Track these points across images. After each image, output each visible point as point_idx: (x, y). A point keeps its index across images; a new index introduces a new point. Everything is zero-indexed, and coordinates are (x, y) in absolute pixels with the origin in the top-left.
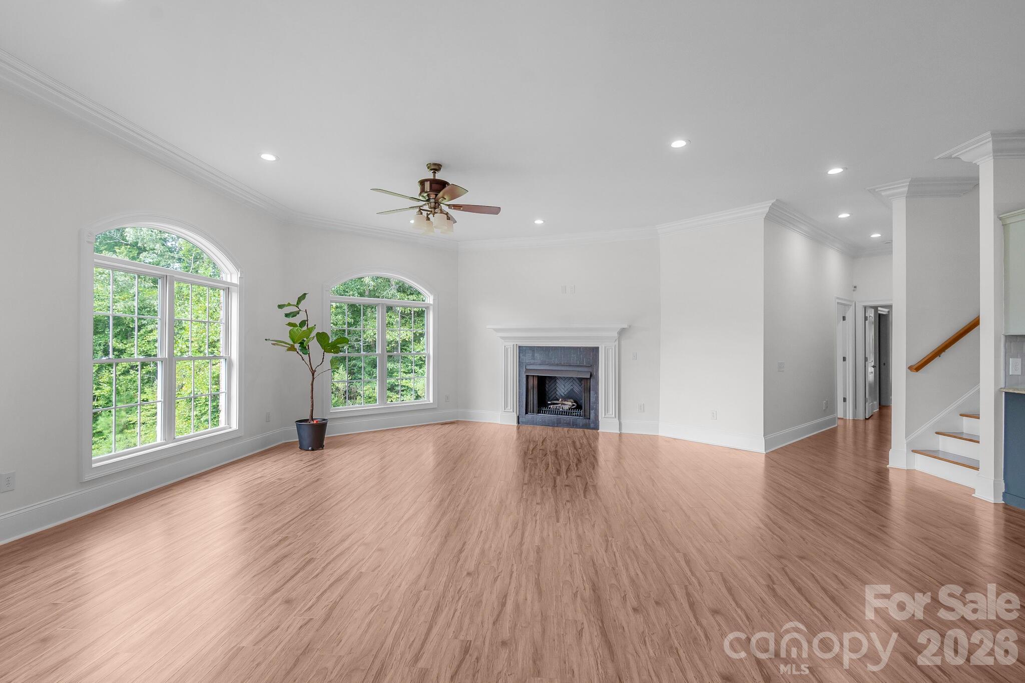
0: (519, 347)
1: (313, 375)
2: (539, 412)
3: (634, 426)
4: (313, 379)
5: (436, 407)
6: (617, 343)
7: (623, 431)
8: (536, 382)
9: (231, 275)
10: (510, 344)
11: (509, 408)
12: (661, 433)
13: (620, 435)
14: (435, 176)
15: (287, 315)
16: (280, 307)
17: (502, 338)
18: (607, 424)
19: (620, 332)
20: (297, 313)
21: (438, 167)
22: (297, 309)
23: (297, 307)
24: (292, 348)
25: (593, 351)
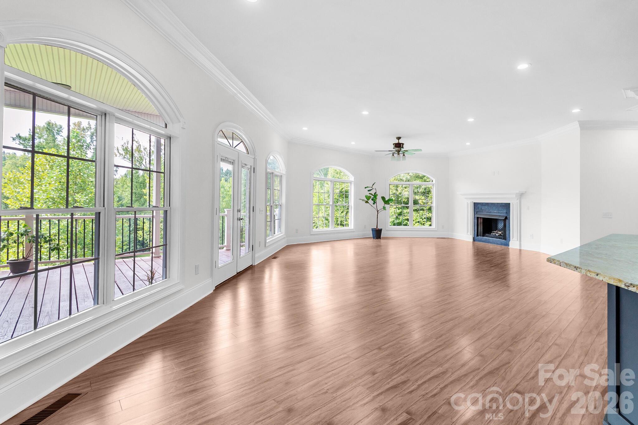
0: (474, 203)
1: (378, 212)
2: (483, 236)
3: (526, 247)
4: (378, 213)
5: (437, 230)
6: (518, 201)
7: (522, 248)
8: (482, 221)
9: (352, 178)
10: (469, 201)
11: (469, 233)
12: (542, 251)
13: (520, 250)
14: (399, 141)
15: (368, 191)
16: (365, 188)
17: (465, 198)
18: (514, 244)
19: (521, 195)
20: (372, 190)
21: (399, 138)
22: (372, 188)
23: (372, 187)
24: (367, 202)
25: (508, 205)
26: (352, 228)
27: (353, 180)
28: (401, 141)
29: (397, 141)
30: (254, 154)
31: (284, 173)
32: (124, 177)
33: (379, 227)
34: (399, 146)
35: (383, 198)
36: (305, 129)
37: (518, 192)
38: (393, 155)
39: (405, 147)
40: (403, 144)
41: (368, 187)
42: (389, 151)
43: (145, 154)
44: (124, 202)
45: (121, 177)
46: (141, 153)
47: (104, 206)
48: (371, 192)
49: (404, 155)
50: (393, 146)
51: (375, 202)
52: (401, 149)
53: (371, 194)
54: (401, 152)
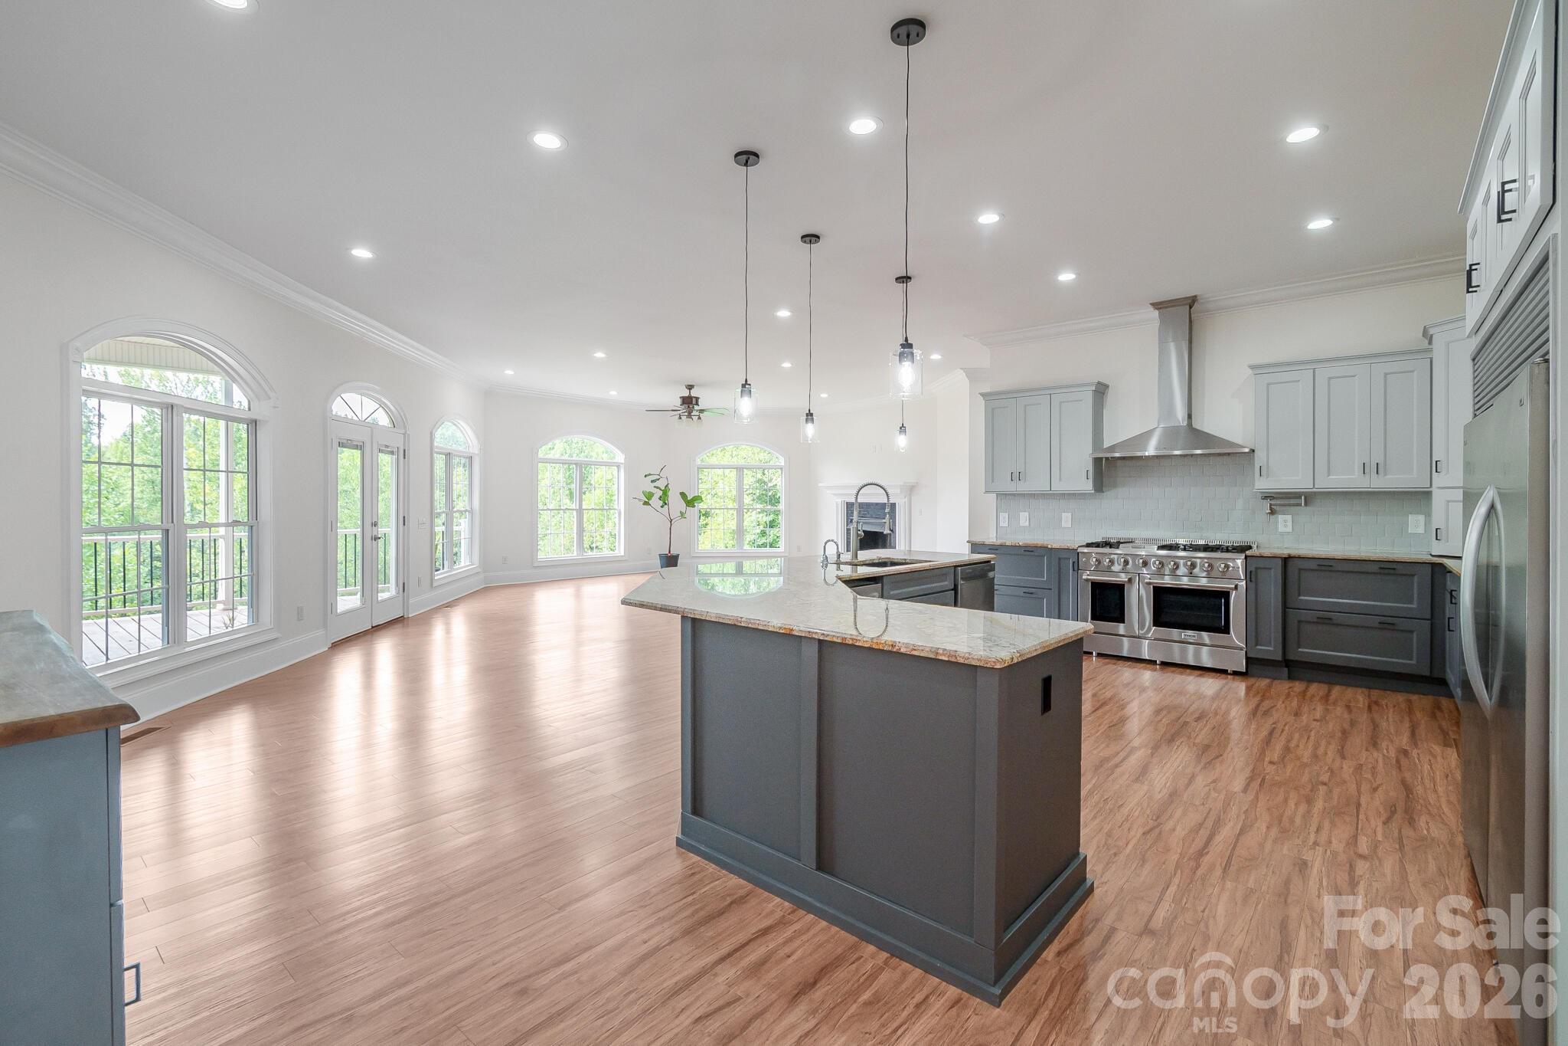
0: (847, 503)
1: (671, 523)
4: (671, 525)
6: (906, 499)
9: (620, 458)
10: (839, 501)
14: (690, 392)
15: (651, 481)
17: (832, 494)
19: (911, 490)
21: (690, 387)
22: (658, 477)
23: (659, 475)
24: (646, 503)
25: (891, 506)
26: (622, 554)
27: (623, 461)
28: (694, 393)
29: (686, 393)
30: (405, 427)
31: (477, 452)
32: (121, 442)
33: (674, 552)
34: (689, 402)
35: (683, 495)
36: (509, 372)
37: (902, 484)
38: (680, 418)
39: (702, 405)
40: (697, 399)
41: (650, 475)
42: (673, 410)
43: (176, 384)
44: (124, 503)
45: (113, 441)
46: (165, 383)
47: (172, 522)
48: (657, 484)
49: (699, 418)
50: (679, 401)
51: (666, 504)
52: (693, 407)
53: (657, 488)
54: (694, 413)
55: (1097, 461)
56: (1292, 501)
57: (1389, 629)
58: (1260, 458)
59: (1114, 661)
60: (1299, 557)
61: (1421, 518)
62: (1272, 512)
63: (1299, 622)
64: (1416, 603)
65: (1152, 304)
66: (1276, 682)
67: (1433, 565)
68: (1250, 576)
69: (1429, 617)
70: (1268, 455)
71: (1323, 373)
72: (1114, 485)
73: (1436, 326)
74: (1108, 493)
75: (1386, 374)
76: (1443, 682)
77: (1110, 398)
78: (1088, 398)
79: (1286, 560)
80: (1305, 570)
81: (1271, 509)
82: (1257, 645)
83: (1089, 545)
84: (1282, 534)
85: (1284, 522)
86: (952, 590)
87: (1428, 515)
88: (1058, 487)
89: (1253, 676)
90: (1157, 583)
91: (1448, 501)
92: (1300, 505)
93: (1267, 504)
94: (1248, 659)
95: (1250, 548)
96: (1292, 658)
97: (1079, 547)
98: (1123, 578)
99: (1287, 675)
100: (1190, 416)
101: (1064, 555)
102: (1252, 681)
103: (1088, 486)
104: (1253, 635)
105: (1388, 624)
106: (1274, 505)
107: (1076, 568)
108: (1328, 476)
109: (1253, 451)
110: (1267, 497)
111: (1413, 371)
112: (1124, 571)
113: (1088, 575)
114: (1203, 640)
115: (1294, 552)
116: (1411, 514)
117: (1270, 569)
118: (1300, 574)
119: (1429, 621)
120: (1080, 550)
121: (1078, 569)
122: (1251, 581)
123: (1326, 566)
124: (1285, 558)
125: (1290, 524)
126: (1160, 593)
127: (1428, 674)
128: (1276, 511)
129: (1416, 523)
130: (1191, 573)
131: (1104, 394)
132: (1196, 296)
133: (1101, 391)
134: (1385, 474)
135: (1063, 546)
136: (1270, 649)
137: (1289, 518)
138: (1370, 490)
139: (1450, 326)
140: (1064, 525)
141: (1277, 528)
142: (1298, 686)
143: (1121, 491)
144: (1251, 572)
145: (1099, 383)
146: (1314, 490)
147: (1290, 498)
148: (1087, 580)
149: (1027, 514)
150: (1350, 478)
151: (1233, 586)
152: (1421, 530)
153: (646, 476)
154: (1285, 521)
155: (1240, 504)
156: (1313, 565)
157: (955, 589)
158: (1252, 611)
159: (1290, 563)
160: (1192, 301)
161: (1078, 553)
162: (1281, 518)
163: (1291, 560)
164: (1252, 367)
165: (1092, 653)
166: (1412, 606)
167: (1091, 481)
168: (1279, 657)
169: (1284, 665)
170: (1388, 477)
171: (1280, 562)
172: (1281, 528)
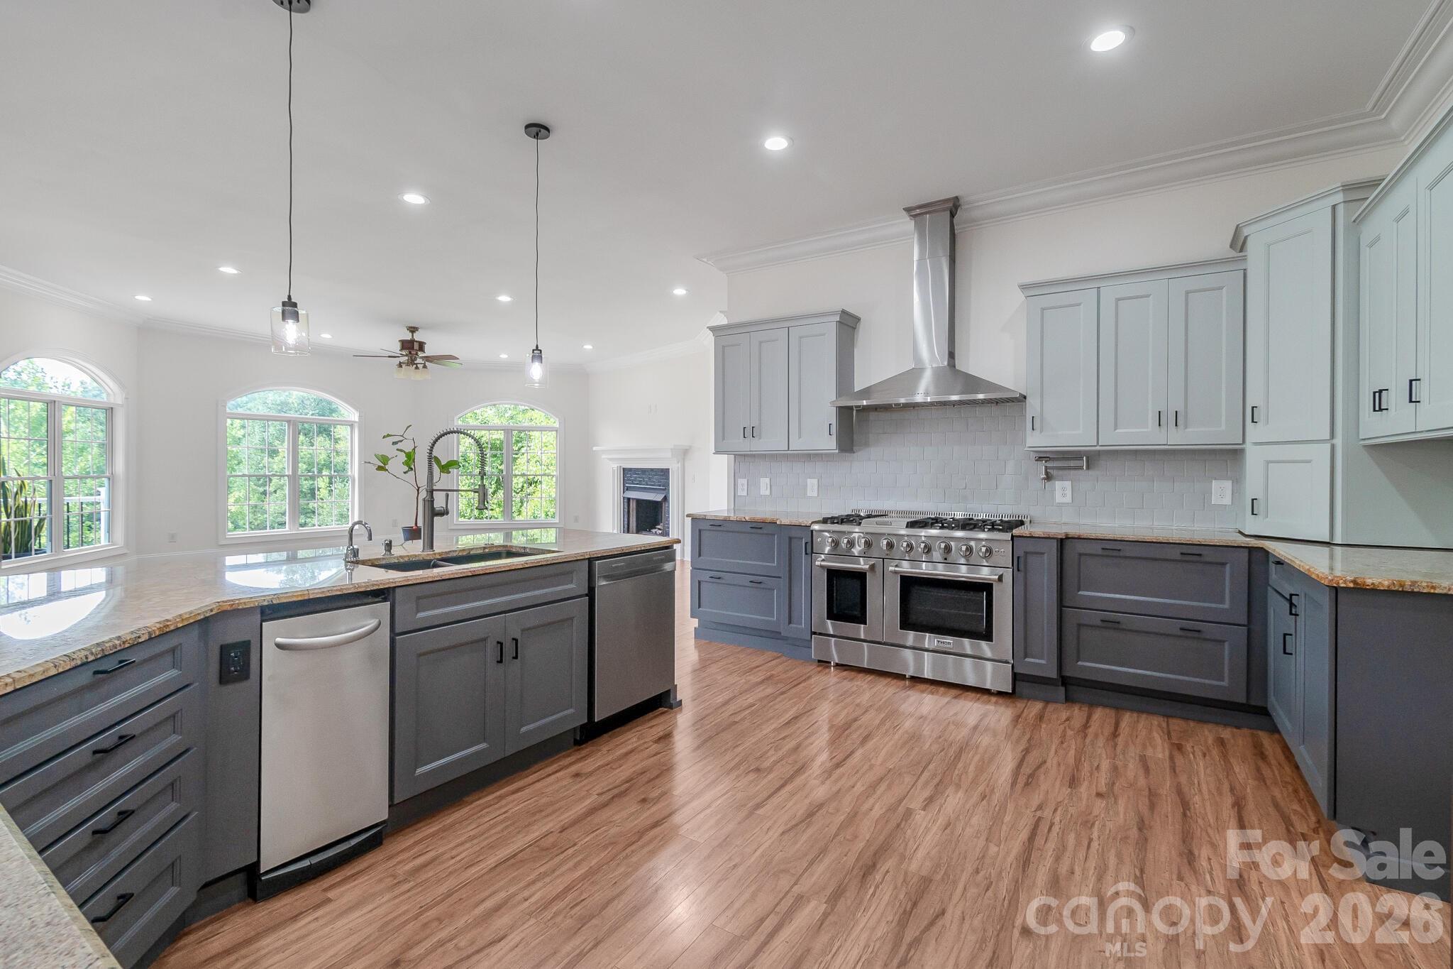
0: (623, 469)
1: (418, 490)
4: (418, 493)
6: (680, 464)
9: (354, 415)
10: (615, 466)
14: (412, 336)
15: (393, 443)
17: (609, 459)
19: (684, 453)
20: (401, 441)
21: (413, 330)
22: (401, 439)
23: (403, 436)
24: (380, 468)
25: (665, 472)
27: (357, 420)
28: (418, 337)
29: (408, 336)
34: (411, 348)
38: (401, 366)
39: (429, 351)
40: (422, 344)
41: (389, 435)
42: (389, 356)
48: (399, 446)
49: (425, 367)
50: (398, 346)
51: (412, 469)
52: (417, 354)
53: (401, 451)
54: (419, 361)
55: (844, 413)
56: (1072, 463)
57: (1194, 638)
58: (1033, 406)
59: (853, 674)
60: (1079, 538)
61: (1228, 485)
62: (1049, 477)
63: (1079, 625)
64: (1228, 602)
65: (908, 210)
66: (1051, 707)
67: (1251, 550)
68: (1019, 563)
69: (1244, 620)
70: (1042, 403)
71: (1110, 292)
72: (867, 444)
73: (1250, 223)
74: (859, 453)
75: (1187, 293)
76: (1263, 712)
77: (863, 336)
78: (830, 330)
79: (1063, 543)
80: (1086, 555)
81: (1047, 473)
82: (1026, 656)
83: (825, 521)
84: (1061, 505)
85: (1062, 490)
86: (587, 595)
87: (1238, 481)
88: (797, 445)
89: (1021, 697)
90: (904, 572)
91: (1268, 462)
92: (1081, 468)
93: (1041, 467)
94: (1015, 677)
95: (1022, 523)
96: (1068, 674)
97: (813, 523)
98: (863, 565)
99: (1064, 697)
100: (952, 355)
101: (794, 533)
102: (1020, 705)
103: (829, 443)
104: (1022, 644)
105: (1191, 631)
106: (1053, 468)
107: (809, 551)
108: (1115, 430)
109: (1025, 397)
110: (1042, 457)
111: (1221, 288)
112: (864, 555)
113: (823, 560)
114: (964, 648)
115: (1073, 531)
116: (1215, 479)
117: (1043, 553)
118: (1080, 559)
119: (1245, 628)
120: (816, 527)
121: (812, 552)
122: (1018, 570)
123: (1113, 549)
124: (1062, 539)
125: (1069, 493)
126: (909, 583)
127: (1244, 701)
128: (1052, 476)
129: (1221, 491)
130: (946, 559)
131: (855, 328)
132: (957, 198)
133: (848, 324)
134: (1186, 427)
135: (795, 521)
136: (1042, 663)
137: (1068, 484)
138: (1167, 447)
139: (1270, 222)
140: (809, 494)
141: (1053, 497)
142: (1077, 714)
143: (875, 452)
144: (1018, 558)
145: (844, 312)
146: (1098, 448)
147: (1068, 459)
148: (822, 567)
149: (767, 480)
150: (1142, 433)
151: (997, 577)
152: (1227, 500)
153: (384, 437)
154: (1064, 489)
155: (1010, 467)
156: (1097, 549)
157: (591, 593)
158: (1020, 610)
159: (1068, 544)
160: (953, 206)
161: (812, 531)
162: (1058, 484)
163: (1068, 541)
164: (1024, 287)
165: (830, 663)
166: (1221, 606)
167: (834, 437)
168: (1053, 674)
169: (1060, 683)
170: (1187, 430)
171: (1054, 543)
172: (1059, 498)
